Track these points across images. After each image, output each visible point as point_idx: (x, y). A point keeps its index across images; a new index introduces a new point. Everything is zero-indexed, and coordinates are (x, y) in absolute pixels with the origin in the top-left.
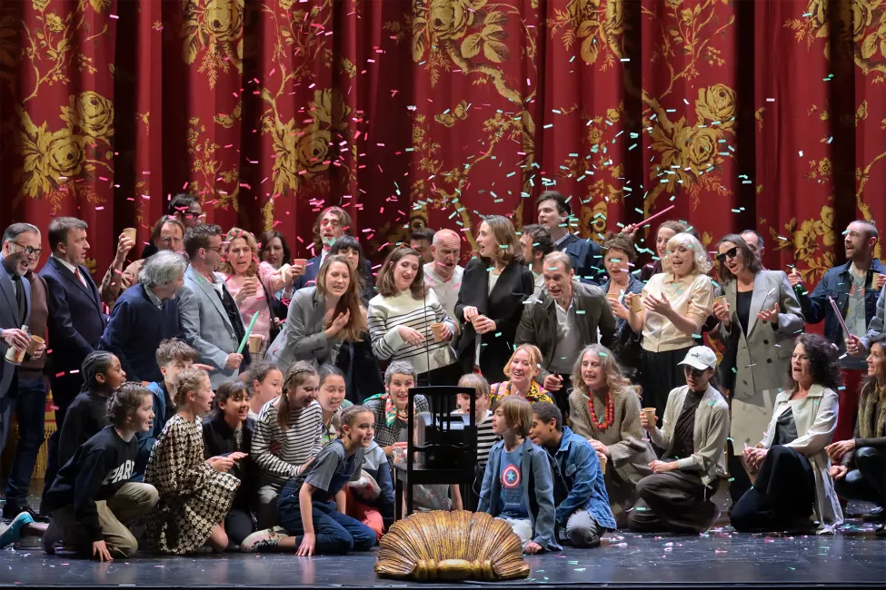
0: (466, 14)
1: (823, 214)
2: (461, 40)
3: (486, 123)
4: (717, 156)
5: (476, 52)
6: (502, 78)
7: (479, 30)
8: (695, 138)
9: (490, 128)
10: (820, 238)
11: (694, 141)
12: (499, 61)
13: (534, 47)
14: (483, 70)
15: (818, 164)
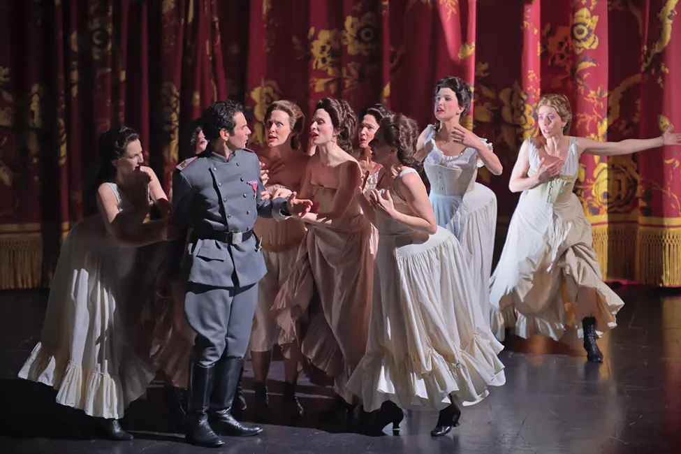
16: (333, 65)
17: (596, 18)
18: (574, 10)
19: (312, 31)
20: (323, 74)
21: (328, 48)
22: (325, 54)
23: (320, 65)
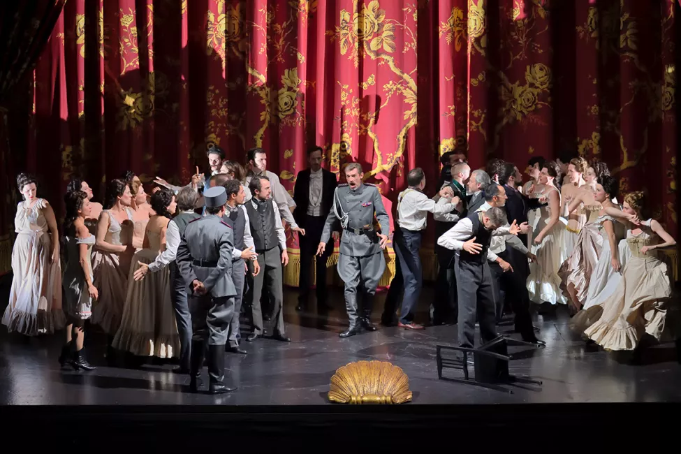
0: (373, 26)
1: (593, 136)
2: (370, 40)
3: (384, 86)
4: (537, 104)
5: (380, 47)
6: (393, 61)
7: (381, 35)
8: (525, 93)
9: (387, 89)
10: (591, 149)
11: (524, 94)
12: (391, 52)
13: (416, 43)
14: (383, 56)
15: (591, 108)
16: (73, 165)
17: (219, 139)
18: (206, 135)
19: (62, 146)
20: (68, 170)
21: (71, 155)
22: (70, 159)
23: (67, 165)
